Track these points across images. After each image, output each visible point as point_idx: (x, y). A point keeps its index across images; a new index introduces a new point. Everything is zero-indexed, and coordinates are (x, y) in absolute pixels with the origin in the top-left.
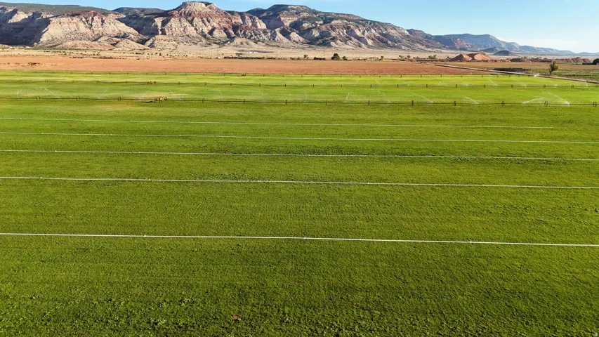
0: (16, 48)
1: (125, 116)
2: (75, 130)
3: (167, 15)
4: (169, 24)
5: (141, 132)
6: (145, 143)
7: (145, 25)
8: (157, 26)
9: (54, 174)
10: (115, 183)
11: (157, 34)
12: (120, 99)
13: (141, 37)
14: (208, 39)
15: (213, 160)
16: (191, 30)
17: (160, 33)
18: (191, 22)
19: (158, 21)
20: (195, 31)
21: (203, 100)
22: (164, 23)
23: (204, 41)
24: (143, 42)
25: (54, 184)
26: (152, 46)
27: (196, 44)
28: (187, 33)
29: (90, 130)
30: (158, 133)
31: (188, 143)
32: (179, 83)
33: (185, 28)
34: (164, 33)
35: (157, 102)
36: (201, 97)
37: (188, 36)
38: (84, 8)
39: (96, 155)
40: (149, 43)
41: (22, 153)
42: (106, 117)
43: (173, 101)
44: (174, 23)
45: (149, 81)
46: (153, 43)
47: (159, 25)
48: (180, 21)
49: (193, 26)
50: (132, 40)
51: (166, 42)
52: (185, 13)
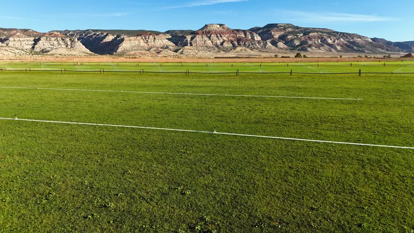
3: (194, 34)
4: (195, 39)
7: (180, 40)
8: (187, 41)
11: (187, 45)
13: (176, 48)
14: (219, 48)
16: (209, 42)
17: (189, 45)
18: (209, 38)
19: (189, 38)
20: (211, 43)
22: (192, 39)
23: (216, 49)
24: (176, 51)
26: (182, 53)
27: (210, 51)
28: (206, 45)
33: (205, 41)
34: (191, 45)
37: (206, 46)
40: (180, 51)
44: (198, 38)
46: (182, 51)
47: (189, 40)
48: (202, 37)
49: (210, 40)
50: (170, 50)
51: (191, 51)
52: (206, 31)
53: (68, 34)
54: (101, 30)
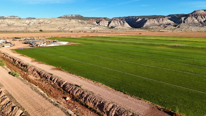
0: (137, 29)
1: (163, 50)
2: (148, 53)
3: (187, 16)
4: (187, 19)
5: (167, 55)
6: (168, 59)
7: (177, 20)
8: (182, 20)
9: (141, 63)
10: (156, 68)
11: (182, 23)
12: (163, 45)
13: (175, 24)
14: (203, 24)
15: (189, 67)
16: (196, 21)
17: (183, 22)
18: (196, 18)
19: (183, 19)
20: (198, 21)
21: (193, 47)
22: (185, 19)
23: (201, 25)
24: (175, 26)
25: (141, 66)
26: (179, 27)
27: (197, 26)
28: (194, 22)
29: (152, 53)
30: (172, 56)
31: (182, 61)
32: (185, 41)
33: (193, 20)
34: (184, 22)
35: (175, 47)
36: (192, 46)
37: (194, 23)
39: (152, 60)
40: (177, 26)
41: (135, 57)
42: (157, 50)
43: (181, 47)
44: (189, 19)
45: (174, 40)
46: (179, 26)
47: (183, 20)
48: (192, 18)
49: (197, 19)
50: (172, 25)
51: (185, 26)
52: (195, 14)
53: (120, 19)
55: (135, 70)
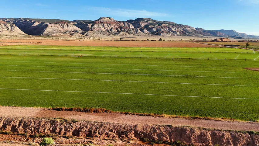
0: (34, 36)
1: (66, 62)
2: (48, 65)
3: (93, 23)
4: (94, 26)
5: (71, 66)
6: (69, 70)
7: (84, 27)
8: (89, 27)
9: (38, 77)
10: (54, 80)
11: (89, 30)
12: (66, 56)
13: (82, 31)
14: (109, 32)
15: (87, 75)
16: (103, 29)
17: (90, 30)
18: (103, 26)
19: (90, 25)
20: (104, 29)
21: (96, 57)
22: (92, 26)
23: (108, 33)
24: (83, 34)
25: (37, 80)
26: (86, 35)
27: (104, 34)
28: (101, 30)
29: (53, 66)
30: (74, 67)
31: (83, 70)
32: (91, 50)
33: (100, 28)
34: (92, 30)
35: (79, 57)
36: (95, 55)
37: (101, 31)
38: (61, 20)
39: (52, 73)
40: (85, 34)
41: (30, 72)
42: (59, 62)
43: (85, 56)
44: (96, 26)
45: (79, 49)
46: (87, 34)
47: (90, 27)
48: (98, 25)
49: (103, 27)
50: (79, 33)
51: (92, 34)
52: (100, 21)
53: (5, 21)
54: (29, 19)
55: (29, 85)
